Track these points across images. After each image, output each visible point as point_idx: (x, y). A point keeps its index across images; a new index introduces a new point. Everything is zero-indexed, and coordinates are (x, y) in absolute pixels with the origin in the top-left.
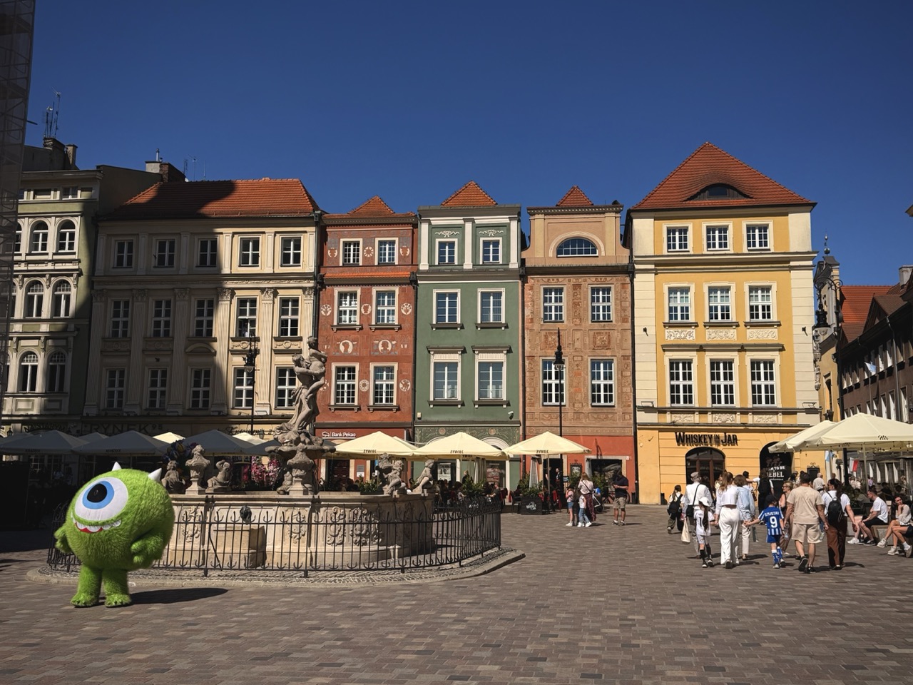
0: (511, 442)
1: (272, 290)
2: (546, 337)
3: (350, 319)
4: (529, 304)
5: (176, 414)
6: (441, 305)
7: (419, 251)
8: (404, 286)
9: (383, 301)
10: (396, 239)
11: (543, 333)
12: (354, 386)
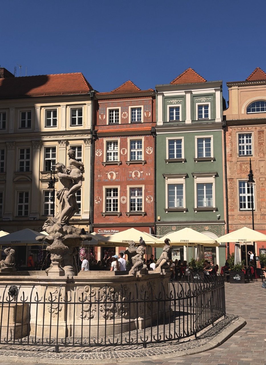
0: (219, 234)
1: (65, 141)
2: (241, 165)
3: (114, 158)
4: (229, 144)
5: (8, 220)
6: (171, 147)
7: (156, 113)
8: (148, 136)
9: (135, 146)
10: (142, 107)
11: (239, 163)
12: (117, 200)
